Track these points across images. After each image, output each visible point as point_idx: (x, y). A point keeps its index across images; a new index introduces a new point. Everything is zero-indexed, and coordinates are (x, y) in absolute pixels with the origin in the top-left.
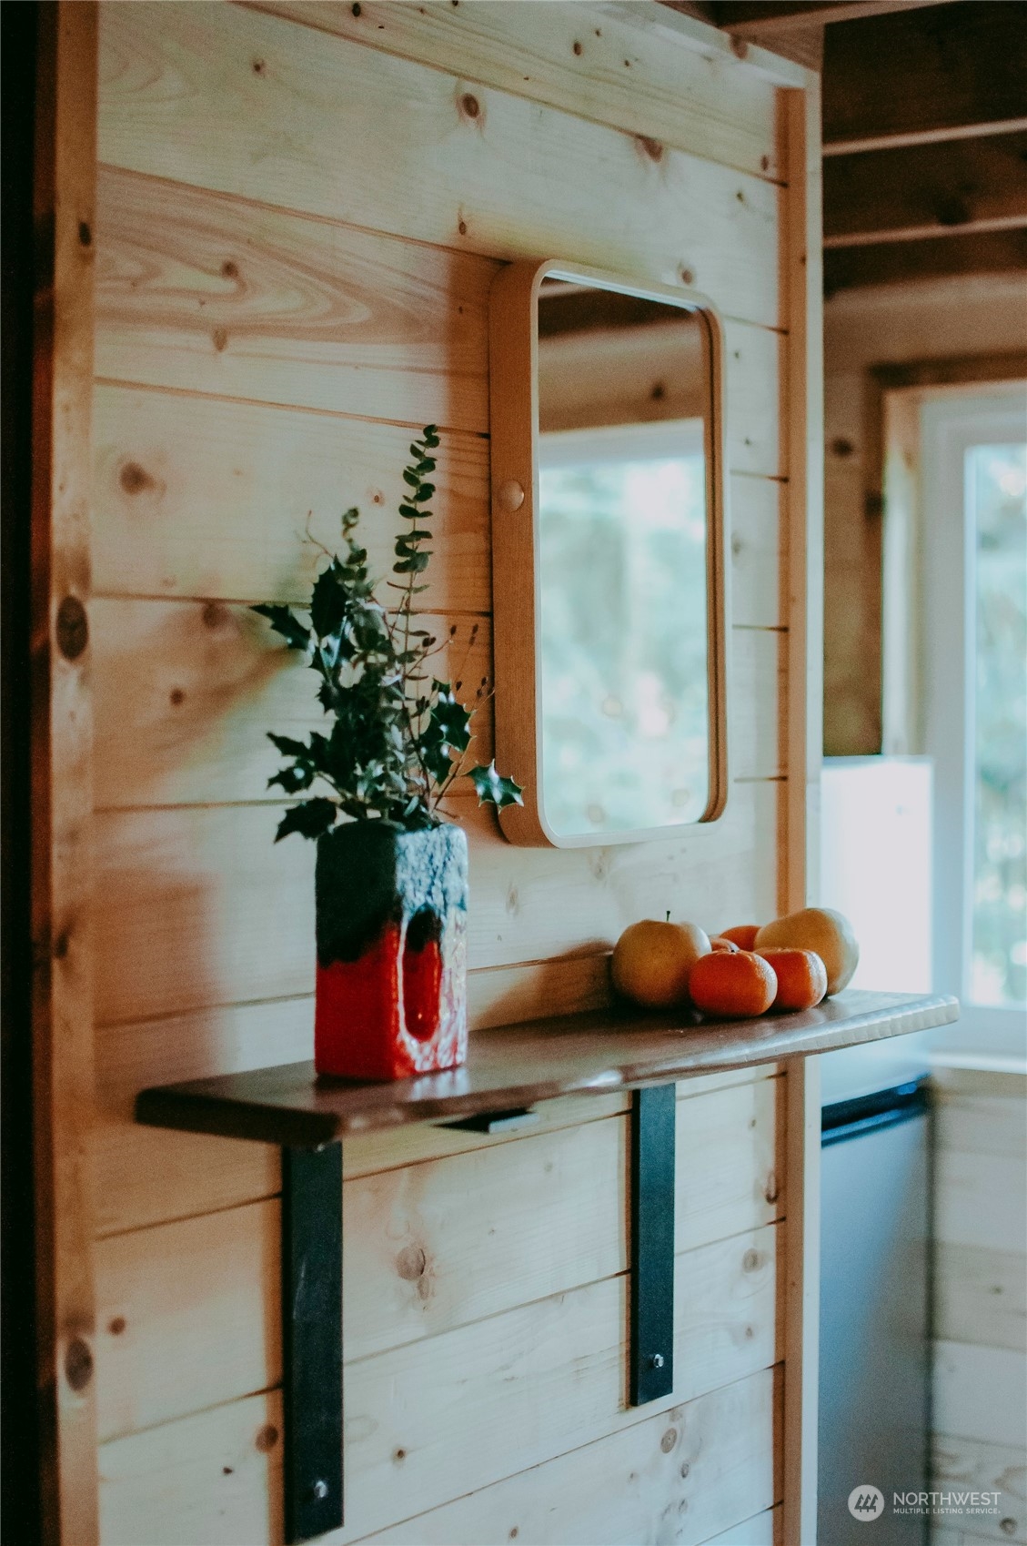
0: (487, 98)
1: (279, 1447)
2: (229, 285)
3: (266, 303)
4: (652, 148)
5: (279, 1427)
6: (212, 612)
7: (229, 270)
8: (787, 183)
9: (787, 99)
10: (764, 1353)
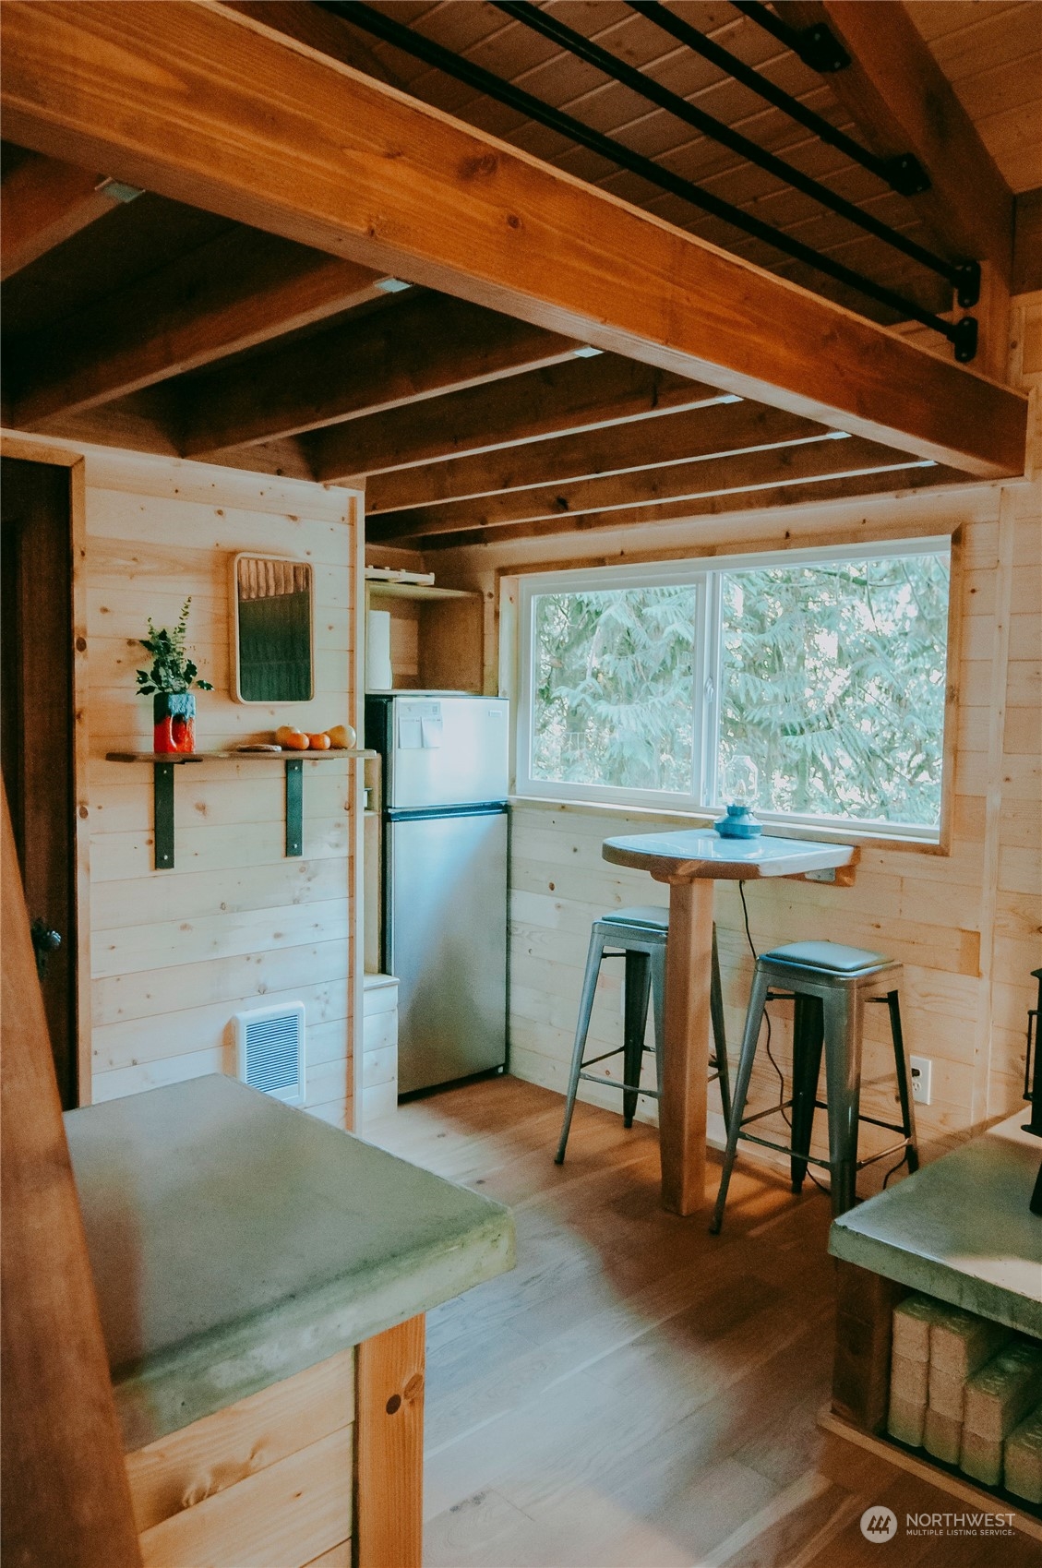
0: (225, 510)
1: (153, 846)
2: (134, 563)
3: (146, 567)
4: (294, 518)
5: (153, 839)
6: (131, 643)
7: (134, 559)
8: (352, 524)
9: (353, 500)
10: (345, 852)
